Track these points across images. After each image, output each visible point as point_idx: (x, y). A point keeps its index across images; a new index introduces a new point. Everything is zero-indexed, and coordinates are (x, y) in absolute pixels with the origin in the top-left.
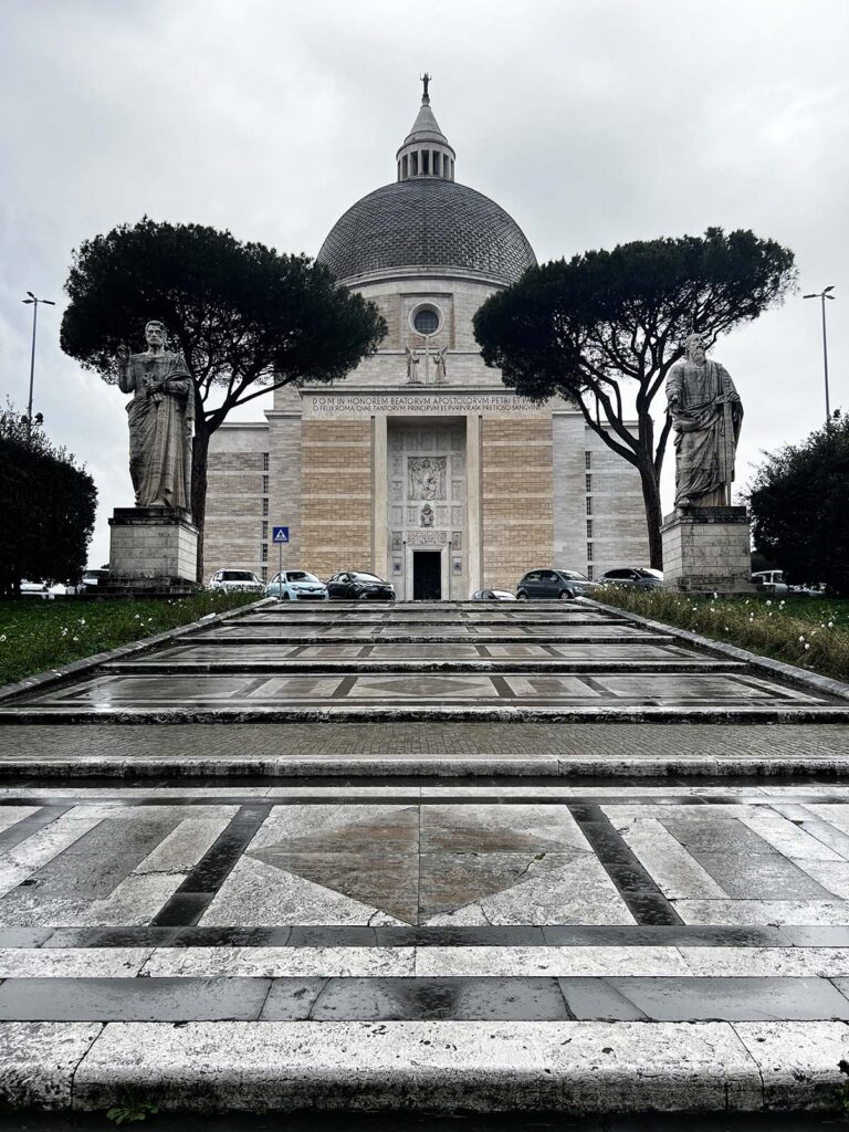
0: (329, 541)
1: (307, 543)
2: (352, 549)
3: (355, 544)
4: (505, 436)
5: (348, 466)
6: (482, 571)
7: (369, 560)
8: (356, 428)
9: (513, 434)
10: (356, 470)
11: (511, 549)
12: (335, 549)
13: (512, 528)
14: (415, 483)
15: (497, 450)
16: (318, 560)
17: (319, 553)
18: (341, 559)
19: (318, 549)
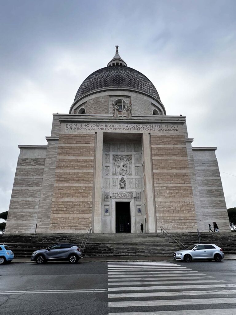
0: (69, 195)
1: (57, 196)
2: (81, 200)
3: (84, 197)
4: (163, 142)
5: (82, 156)
6: (156, 212)
7: (91, 206)
8: (87, 138)
9: (166, 142)
10: (86, 158)
11: (171, 199)
12: (72, 200)
13: (170, 189)
14: (117, 167)
15: (159, 149)
16: (62, 206)
17: (62, 202)
18: (75, 205)
19: (62, 200)
